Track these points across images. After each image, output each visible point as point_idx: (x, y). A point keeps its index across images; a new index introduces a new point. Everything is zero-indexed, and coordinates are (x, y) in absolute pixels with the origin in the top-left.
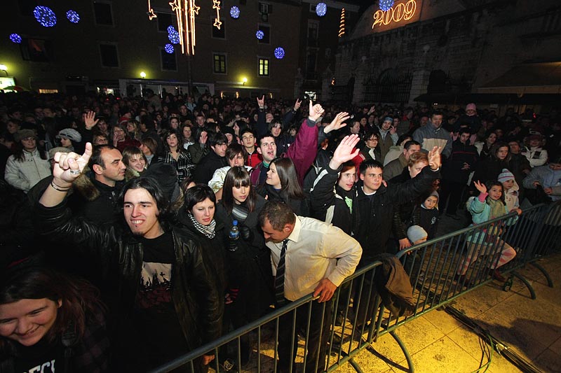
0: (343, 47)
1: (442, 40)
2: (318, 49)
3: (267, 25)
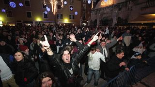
1: (120, 9)
2: (86, 12)
3: (72, 6)
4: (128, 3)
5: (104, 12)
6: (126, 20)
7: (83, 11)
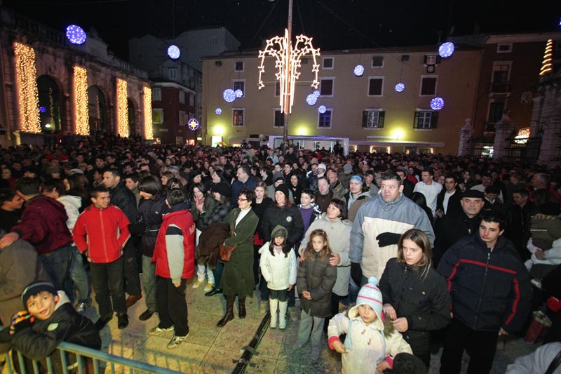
0: (548, 87)
2: (508, 94)
3: (432, 76)
7: (493, 92)
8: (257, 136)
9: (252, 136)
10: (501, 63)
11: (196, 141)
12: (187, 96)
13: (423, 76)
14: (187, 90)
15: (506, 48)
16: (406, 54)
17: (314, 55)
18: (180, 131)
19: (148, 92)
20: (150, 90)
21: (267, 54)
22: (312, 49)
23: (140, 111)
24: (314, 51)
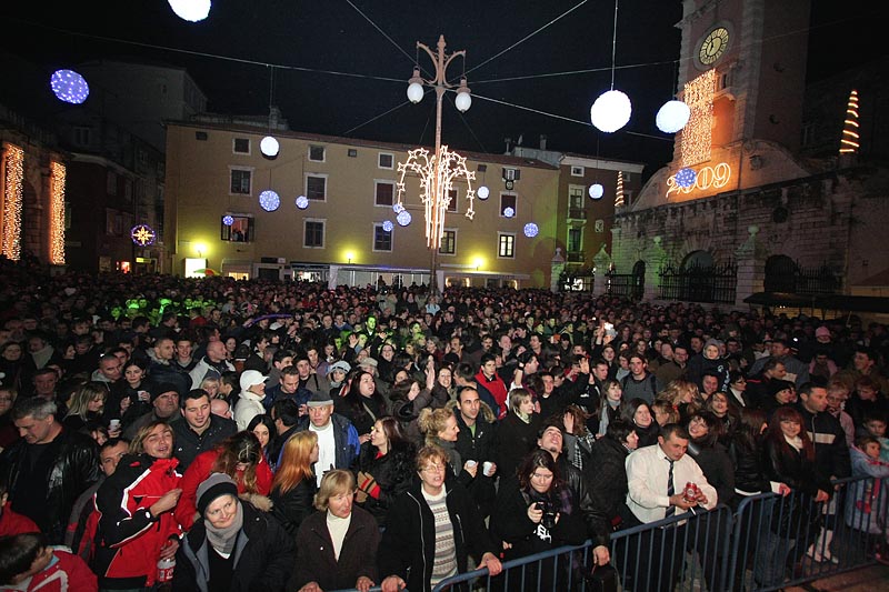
1: (780, 215)
2: (585, 221)
3: (512, 194)
4: (828, 183)
5: (688, 226)
6: (828, 277)
7: (571, 217)
8: (275, 261)
9: (265, 260)
10: (576, 187)
11: (133, 264)
12: (121, 180)
13: (502, 193)
14: (121, 170)
15: (578, 171)
16: (482, 163)
17: (468, 178)
18: (106, 246)
19: (59, 171)
20: (63, 168)
21: (408, 168)
22: (466, 171)
23: (40, 207)
24: (468, 173)
